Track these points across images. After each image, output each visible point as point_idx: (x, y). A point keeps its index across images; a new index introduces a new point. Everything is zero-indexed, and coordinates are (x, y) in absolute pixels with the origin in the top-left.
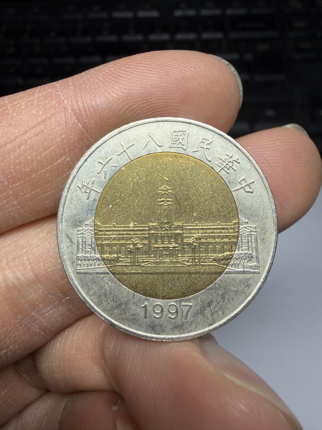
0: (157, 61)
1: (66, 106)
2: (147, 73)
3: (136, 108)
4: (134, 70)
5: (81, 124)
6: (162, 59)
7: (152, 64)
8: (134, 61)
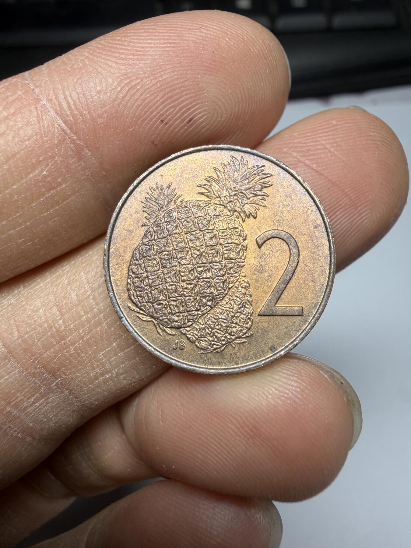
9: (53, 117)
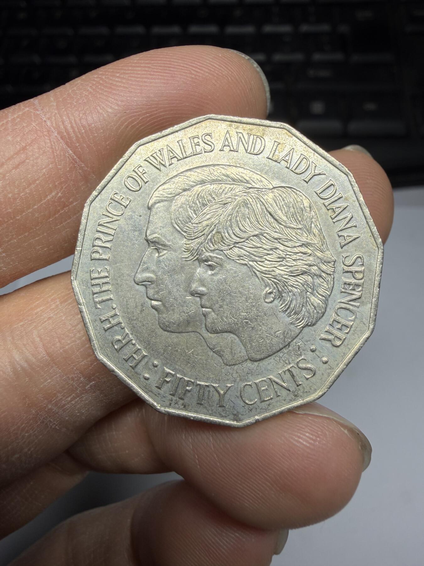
0: (160, 62)
1: (50, 128)
2: (148, 78)
3: (138, 124)
4: (131, 75)
5: (71, 149)
6: (165, 59)
7: (154, 66)
8: (130, 65)
9: (65, 148)
